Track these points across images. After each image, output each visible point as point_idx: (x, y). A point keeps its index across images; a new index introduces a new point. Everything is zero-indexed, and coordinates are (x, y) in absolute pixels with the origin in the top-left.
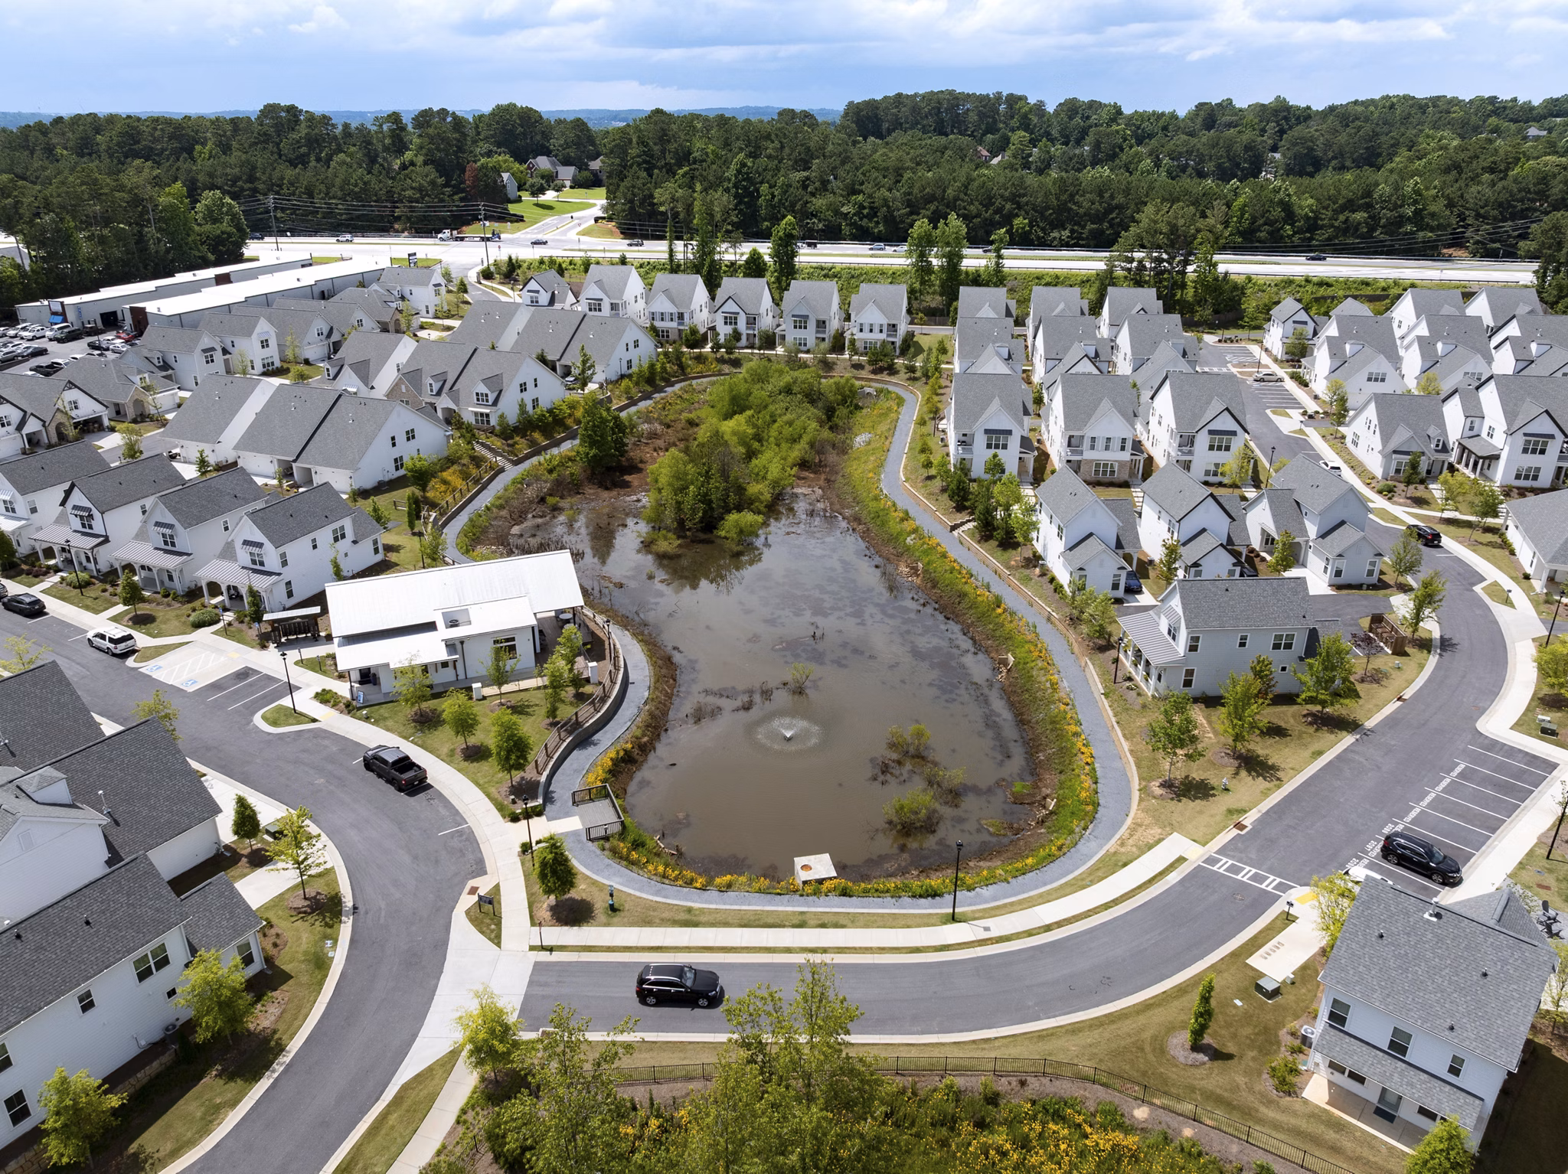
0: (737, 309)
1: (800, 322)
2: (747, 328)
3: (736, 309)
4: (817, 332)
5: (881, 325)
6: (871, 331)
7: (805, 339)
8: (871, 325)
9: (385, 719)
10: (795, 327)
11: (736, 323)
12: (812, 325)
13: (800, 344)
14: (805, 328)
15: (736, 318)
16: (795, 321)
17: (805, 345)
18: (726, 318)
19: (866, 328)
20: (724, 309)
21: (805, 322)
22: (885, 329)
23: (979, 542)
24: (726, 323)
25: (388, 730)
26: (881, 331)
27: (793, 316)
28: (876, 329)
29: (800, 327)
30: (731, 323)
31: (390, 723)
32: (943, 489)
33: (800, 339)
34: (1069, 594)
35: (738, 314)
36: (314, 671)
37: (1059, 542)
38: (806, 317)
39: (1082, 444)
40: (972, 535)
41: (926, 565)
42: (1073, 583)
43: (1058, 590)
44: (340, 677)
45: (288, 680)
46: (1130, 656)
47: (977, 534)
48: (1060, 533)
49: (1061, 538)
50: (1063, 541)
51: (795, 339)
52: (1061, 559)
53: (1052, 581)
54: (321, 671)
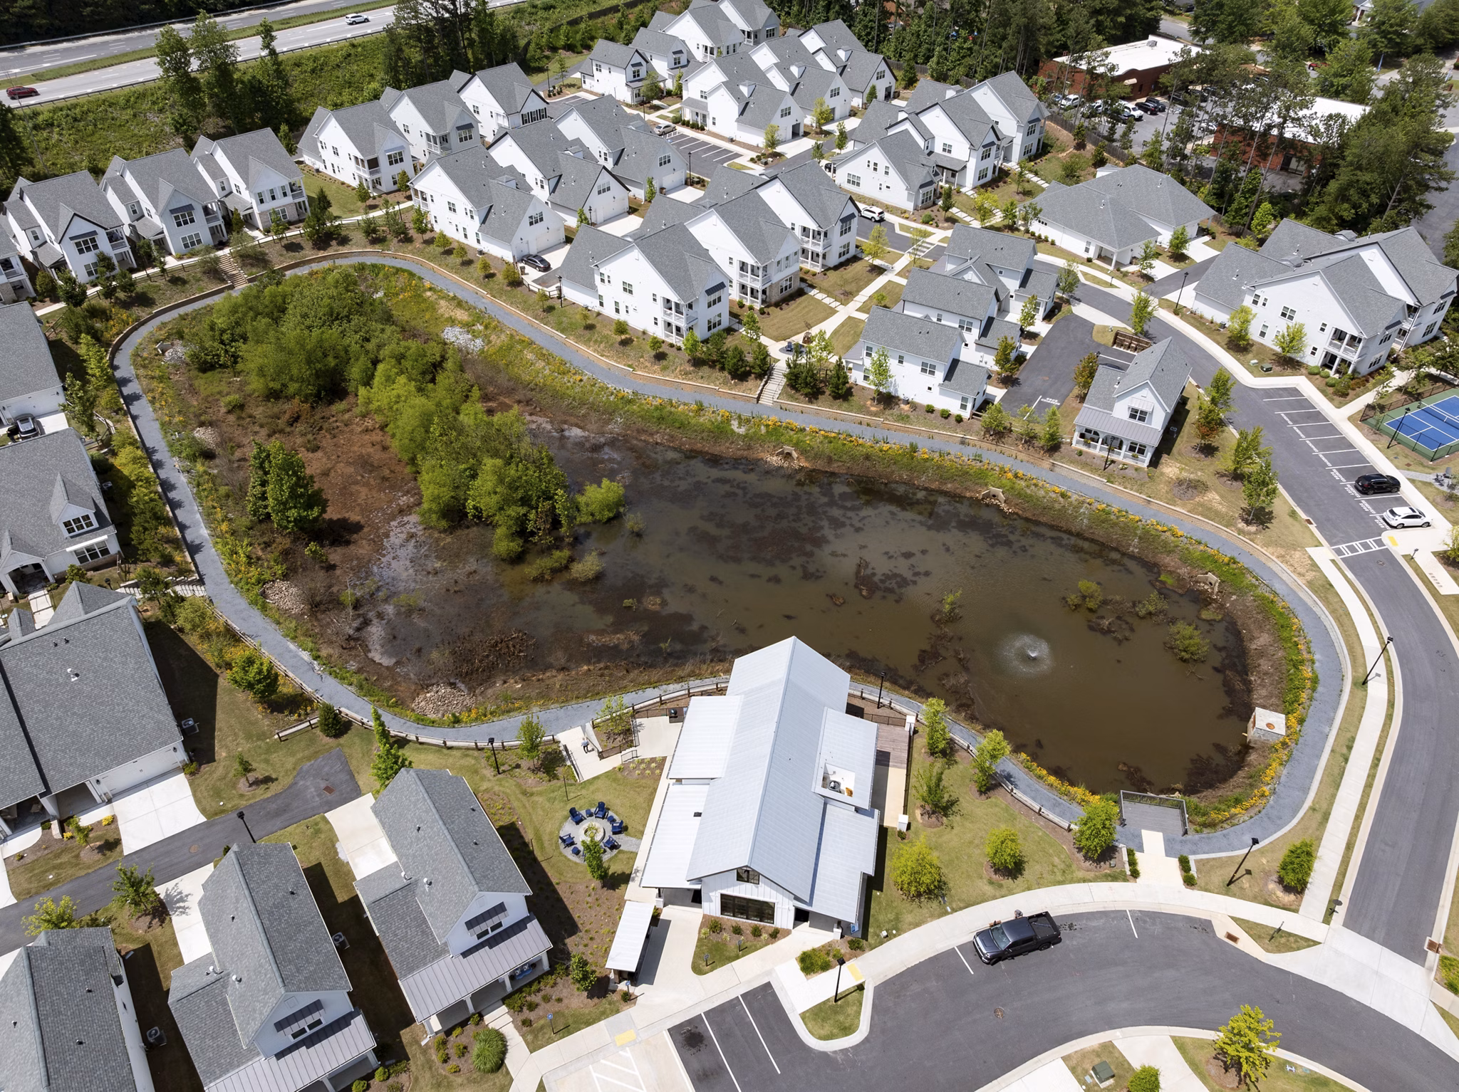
0: (92, 228)
1: (183, 216)
2: (114, 247)
3: (89, 228)
4: (208, 221)
5: (283, 188)
6: (273, 198)
7: (197, 235)
8: (272, 191)
9: (897, 919)
10: (179, 224)
11: (96, 247)
12: (199, 215)
13: (193, 244)
14: (192, 221)
15: (93, 240)
16: (177, 218)
17: (199, 242)
18: (78, 244)
19: (267, 197)
20: (71, 233)
21: (190, 214)
22: (288, 190)
23: (810, 402)
24: (81, 251)
25: (917, 925)
26: (285, 194)
27: (172, 211)
28: (279, 194)
29: (186, 223)
30: (88, 249)
31: (908, 918)
32: (697, 363)
33: (190, 237)
34: (966, 414)
35: (95, 233)
36: (737, 957)
37: (927, 376)
38: (189, 208)
39: (771, 271)
40: (792, 398)
41: (796, 445)
42: (969, 406)
43: (946, 415)
44: (775, 935)
45: (738, 992)
46: (1099, 444)
47: (797, 395)
48: (928, 369)
49: (932, 373)
50: (940, 375)
51: (184, 239)
52: (936, 389)
53: (930, 410)
54: (743, 950)
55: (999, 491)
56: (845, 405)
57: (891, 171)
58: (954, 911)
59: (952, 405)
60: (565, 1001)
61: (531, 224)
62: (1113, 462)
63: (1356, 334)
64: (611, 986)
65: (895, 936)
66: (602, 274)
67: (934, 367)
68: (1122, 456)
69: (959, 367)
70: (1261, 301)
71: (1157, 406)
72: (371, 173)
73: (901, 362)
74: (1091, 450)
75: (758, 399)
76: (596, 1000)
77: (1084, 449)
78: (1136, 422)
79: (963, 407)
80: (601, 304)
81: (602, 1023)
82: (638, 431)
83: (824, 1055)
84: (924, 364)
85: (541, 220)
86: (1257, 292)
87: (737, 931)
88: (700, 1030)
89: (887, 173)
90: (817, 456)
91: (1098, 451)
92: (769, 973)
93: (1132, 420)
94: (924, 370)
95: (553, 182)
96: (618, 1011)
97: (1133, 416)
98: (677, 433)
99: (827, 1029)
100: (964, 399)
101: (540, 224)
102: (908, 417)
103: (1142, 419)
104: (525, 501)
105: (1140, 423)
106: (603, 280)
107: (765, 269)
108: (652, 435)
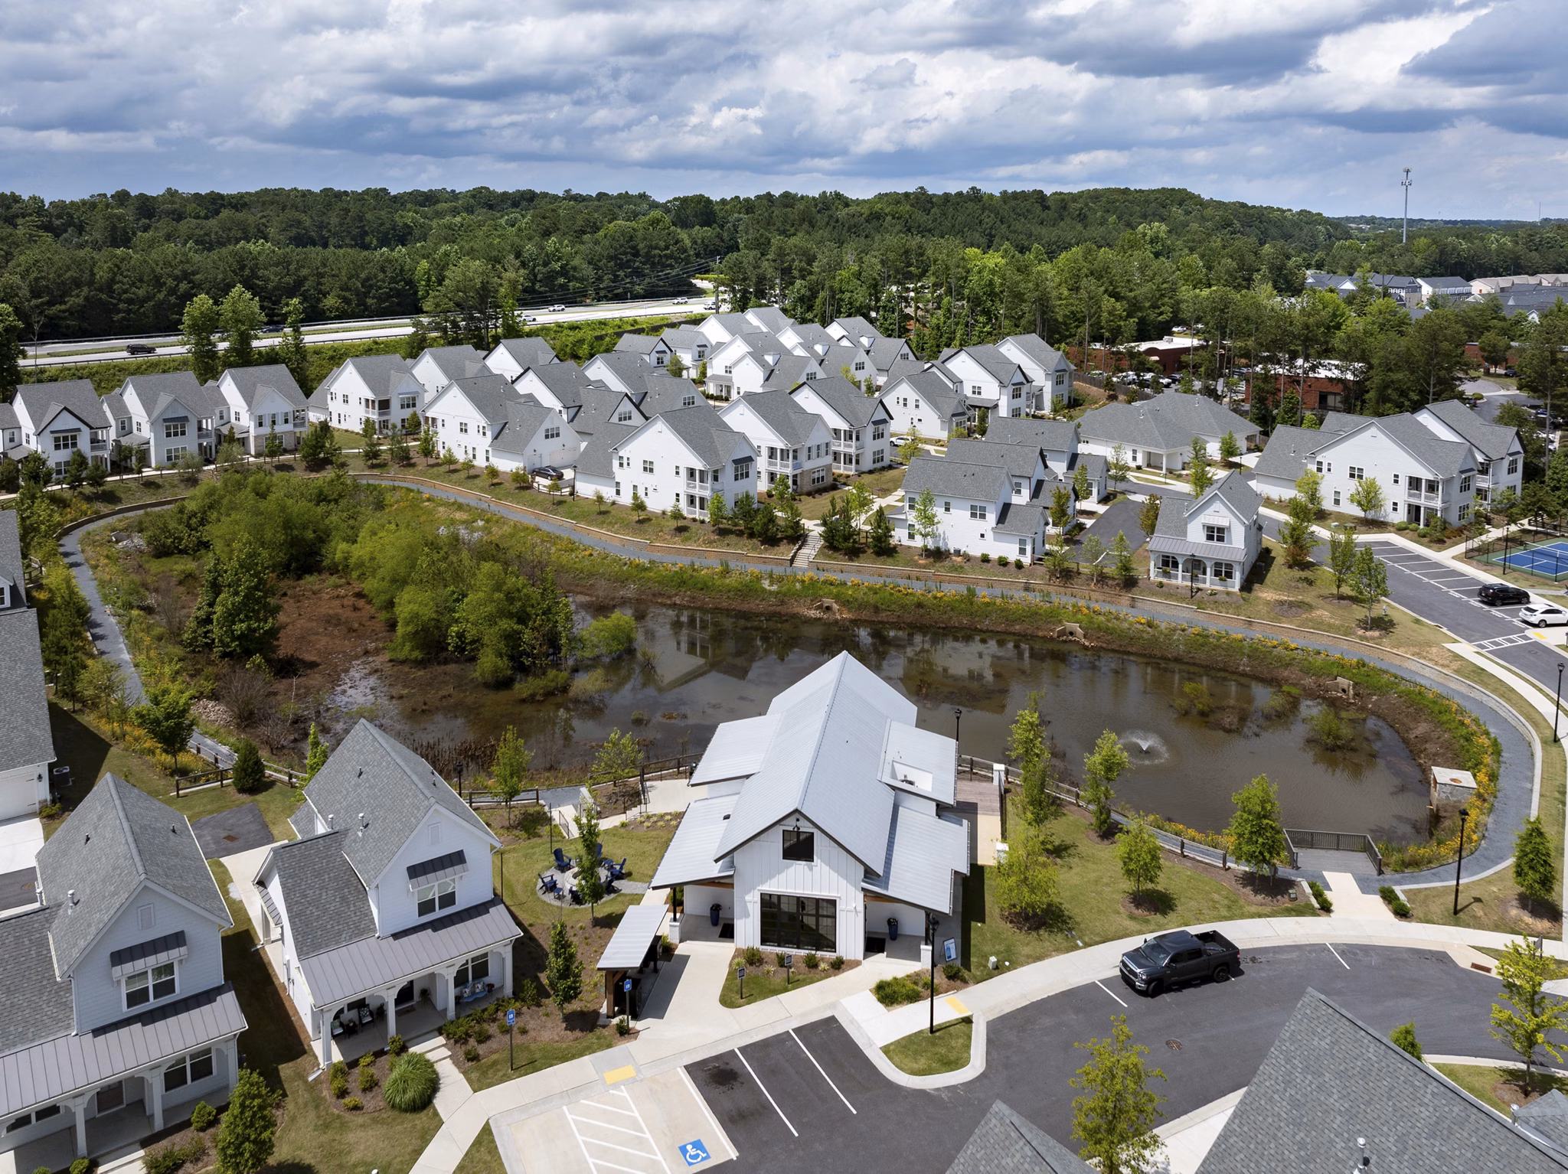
0: (78, 424)
1: (176, 427)
2: (93, 449)
3: (75, 424)
4: (199, 437)
5: (286, 416)
6: (274, 423)
7: (184, 449)
8: (274, 416)
9: (1009, 951)
10: (168, 435)
11: (74, 445)
12: (191, 429)
13: (177, 457)
14: (183, 433)
15: (74, 438)
16: (168, 428)
17: (182, 457)
18: (57, 439)
19: (267, 421)
20: (53, 427)
21: (183, 426)
22: (291, 419)
24: (57, 447)
25: (1039, 958)
26: (286, 421)
27: (165, 420)
28: (280, 420)
29: (176, 434)
30: (66, 446)
31: (1026, 951)
32: (723, 533)
33: (177, 450)
34: (1026, 560)
35: (79, 430)
36: (786, 990)
37: (977, 522)
38: (184, 419)
39: (803, 456)
40: (830, 557)
41: (837, 598)
42: (1029, 549)
43: (1003, 562)
44: (838, 965)
45: (789, 1026)
46: (1180, 573)
47: (836, 555)
48: (978, 513)
49: (983, 516)
50: (992, 517)
51: (169, 451)
52: (989, 535)
53: (985, 559)
54: (792, 983)
55: (1075, 627)
56: (890, 560)
57: (922, 403)
58: (1087, 945)
59: (1010, 551)
60: (532, 1034)
61: (547, 437)
62: (1199, 589)
63: (1431, 478)
64: (602, 1021)
65: (1009, 969)
66: (621, 458)
67: (983, 509)
68: (1209, 582)
69: (1012, 510)
70: (1325, 467)
71: (1234, 520)
72: (380, 414)
73: (947, 509)
74: (1173, 582)
75: (792, 561)
76: (578, 1033)
77: (1165, 580)
78: (1215, 543)
79: (1022, 551)
80: (618, 492)
81: (586, 1058)
82: (654, 595)
83: (922, 1093)
84: (973, 507)
85: (558, 435)
86: (1319, 459)
87: (782, 961)
88: (733, 1066)
89: (917, 406)
90: (862, 606)
91: (1180, 579)
92: (834, 1005)
93: (1210, 543)
94: (973, 515)
95: (573, 411)
96: (609, 1046)
97: (1210, 538)
98: (699, 595)
99: (922, 1063)
100: (1022, 542)
101: (555, 439)
102: (962, 567)
103: (1221, 539)
104: (523, 618)
105: (1220, 544)
106: (621, 465)
107: (795, 451)
108: (670, 597)
